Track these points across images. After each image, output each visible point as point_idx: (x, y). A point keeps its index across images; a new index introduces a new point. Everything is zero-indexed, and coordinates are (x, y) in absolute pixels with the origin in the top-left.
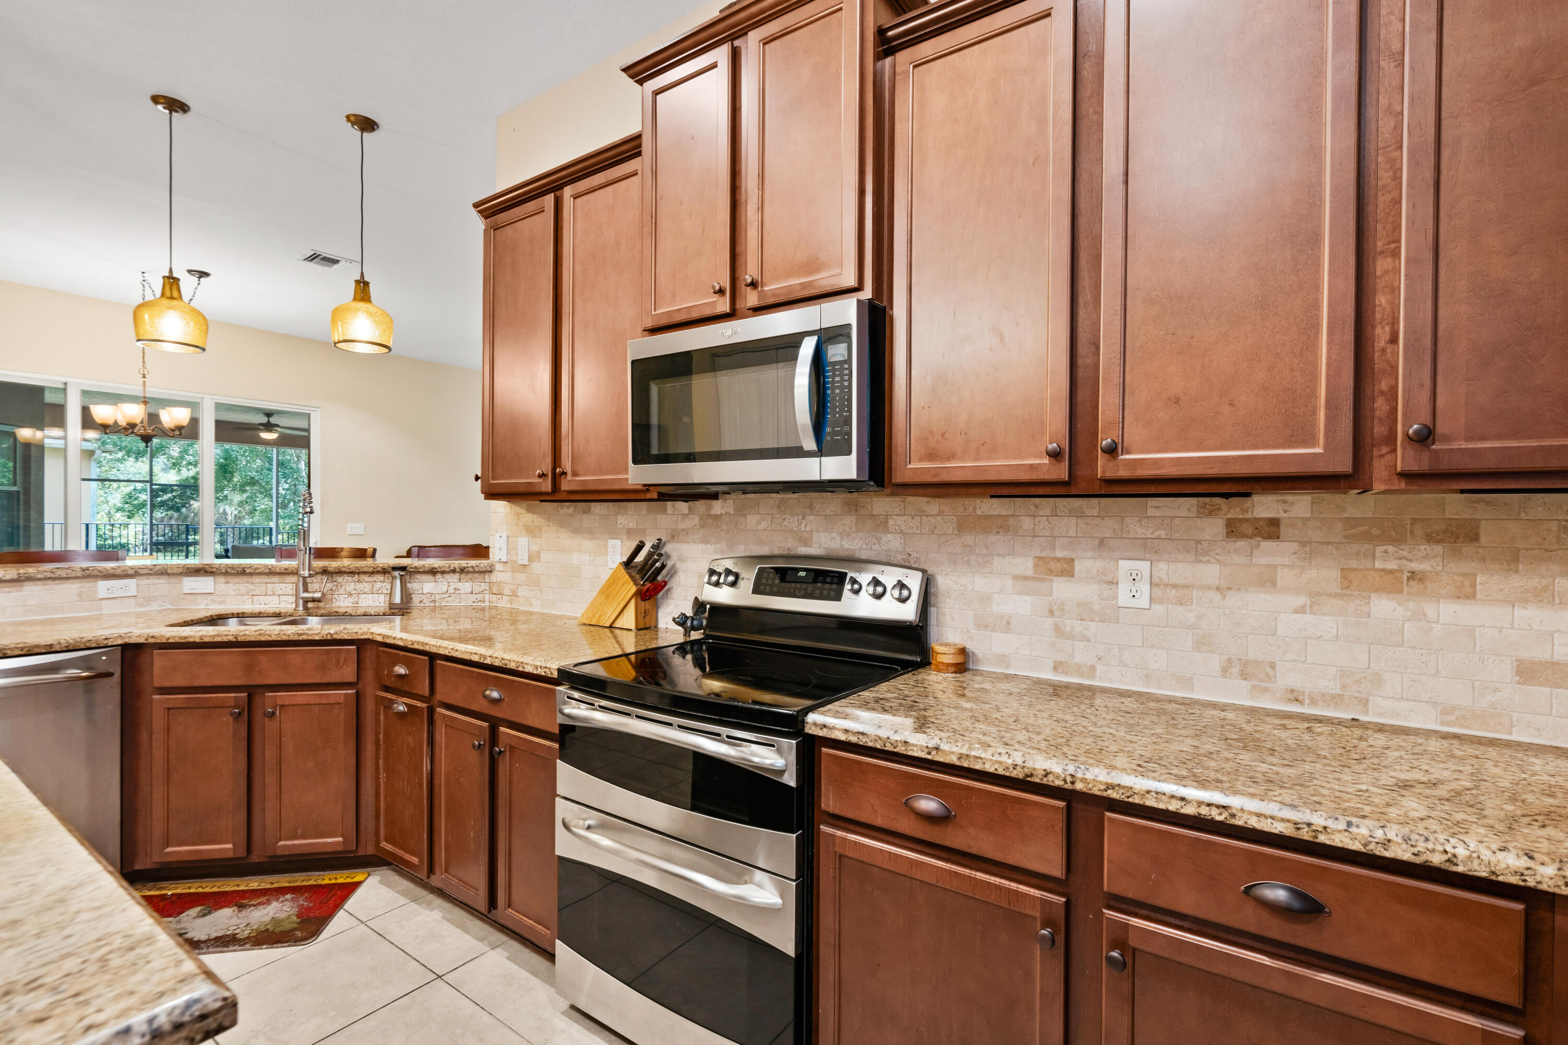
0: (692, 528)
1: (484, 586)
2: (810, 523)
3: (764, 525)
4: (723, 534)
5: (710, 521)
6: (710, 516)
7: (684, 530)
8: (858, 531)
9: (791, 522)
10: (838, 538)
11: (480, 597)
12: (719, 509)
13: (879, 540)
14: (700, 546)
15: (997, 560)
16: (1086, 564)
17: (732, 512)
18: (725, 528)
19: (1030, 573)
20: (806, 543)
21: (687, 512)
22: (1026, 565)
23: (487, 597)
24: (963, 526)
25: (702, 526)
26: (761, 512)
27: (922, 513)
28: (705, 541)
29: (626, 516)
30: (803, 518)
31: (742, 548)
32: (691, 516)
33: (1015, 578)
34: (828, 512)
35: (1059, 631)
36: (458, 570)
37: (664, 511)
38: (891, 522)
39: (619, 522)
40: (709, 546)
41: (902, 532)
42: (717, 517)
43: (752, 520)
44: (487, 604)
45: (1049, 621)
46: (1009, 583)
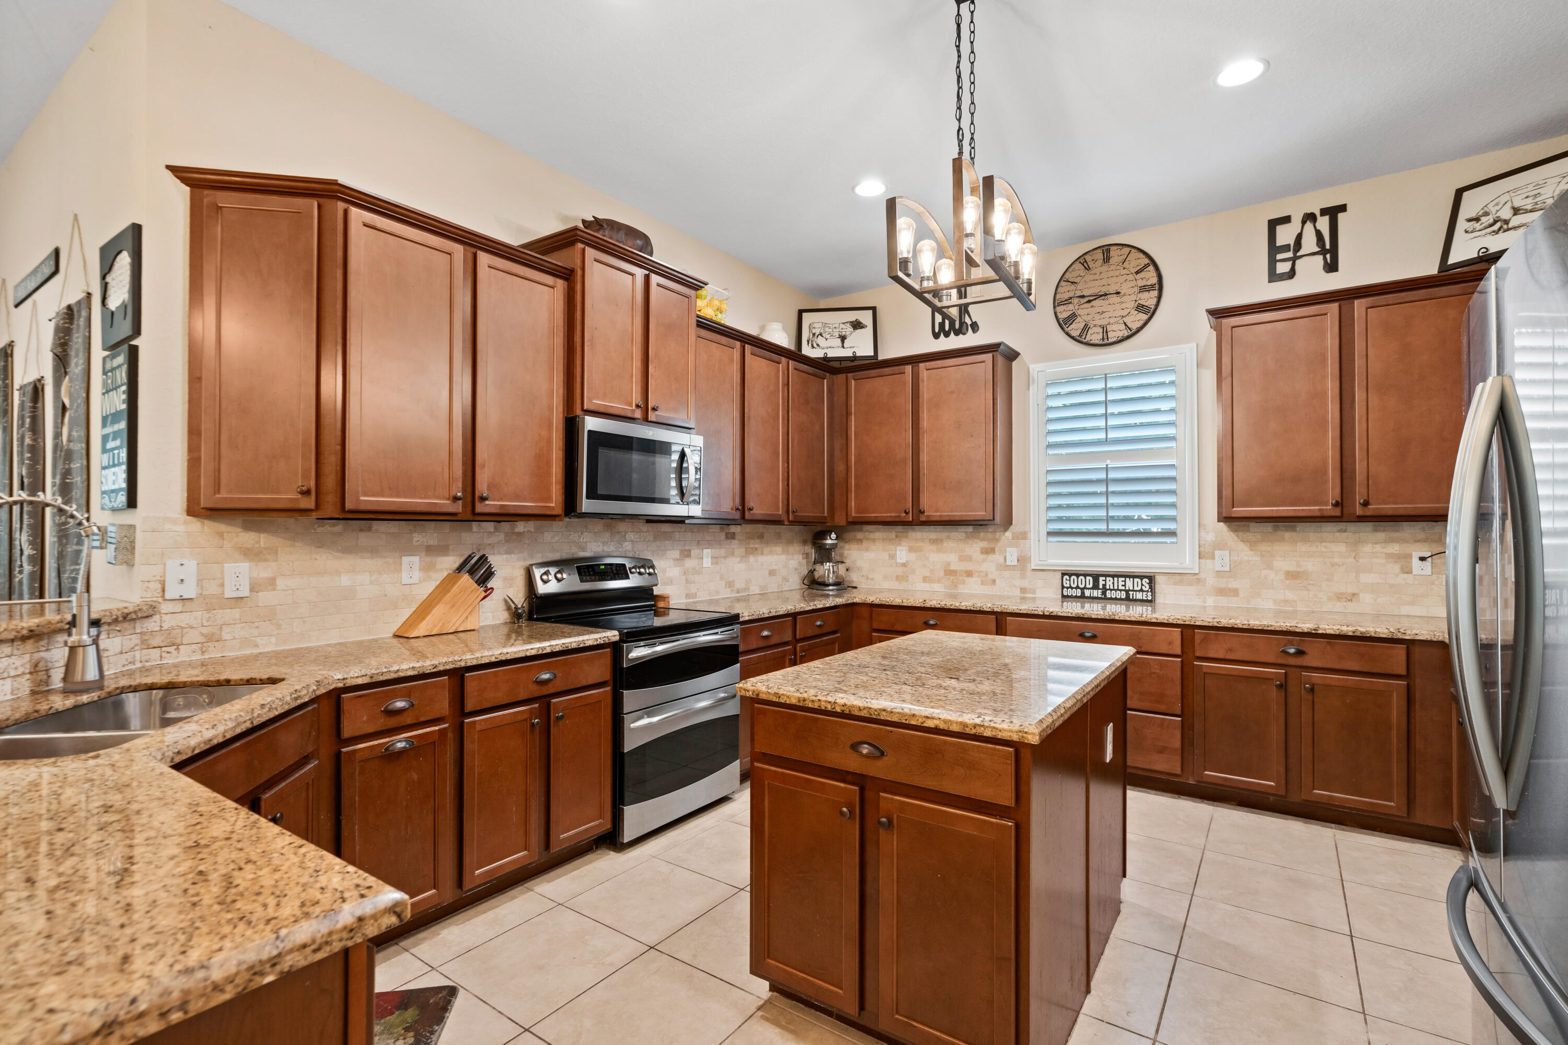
0: (498, 543)
1: (135, 639)
2: (586, 537)
3: (556, 539)
4: (525, 546)
5: (515, 537)
6: (514, 533)
7: (490, 544)
8: (611, 541)
9: (574, 536)
10: (601, 546)
11: (129, 656)
12: (522, 528)
13: (622, 545)
14: (505, 556)
15: (668, 552)
16: (695, 552)
17: (533, 530)
18: (527, 542)
19: (678, 557)
20: (584, 550)
21: (492, 530)
22: (676, 554)
23: (138, 654)
24: (656, 538)
25: (507, 541)
26: (554, 530)
27: (641, 531)
28: (509, 552)
29: (424, 534)
30: (582, 534)
31: (540, 555)
32: (497, 533)
33: (674, 560)
34: (596, 530)
35: (687, 580)
36: (121, 619)
37: (470, 530)
38: (627, 536)
39: (415, 539)
40: (513, 556)
41: (632, 541)
42: (520, 534)
43: (547, 536)
44: (138, 665)
45: (684, 577)
46: (672, 562)
